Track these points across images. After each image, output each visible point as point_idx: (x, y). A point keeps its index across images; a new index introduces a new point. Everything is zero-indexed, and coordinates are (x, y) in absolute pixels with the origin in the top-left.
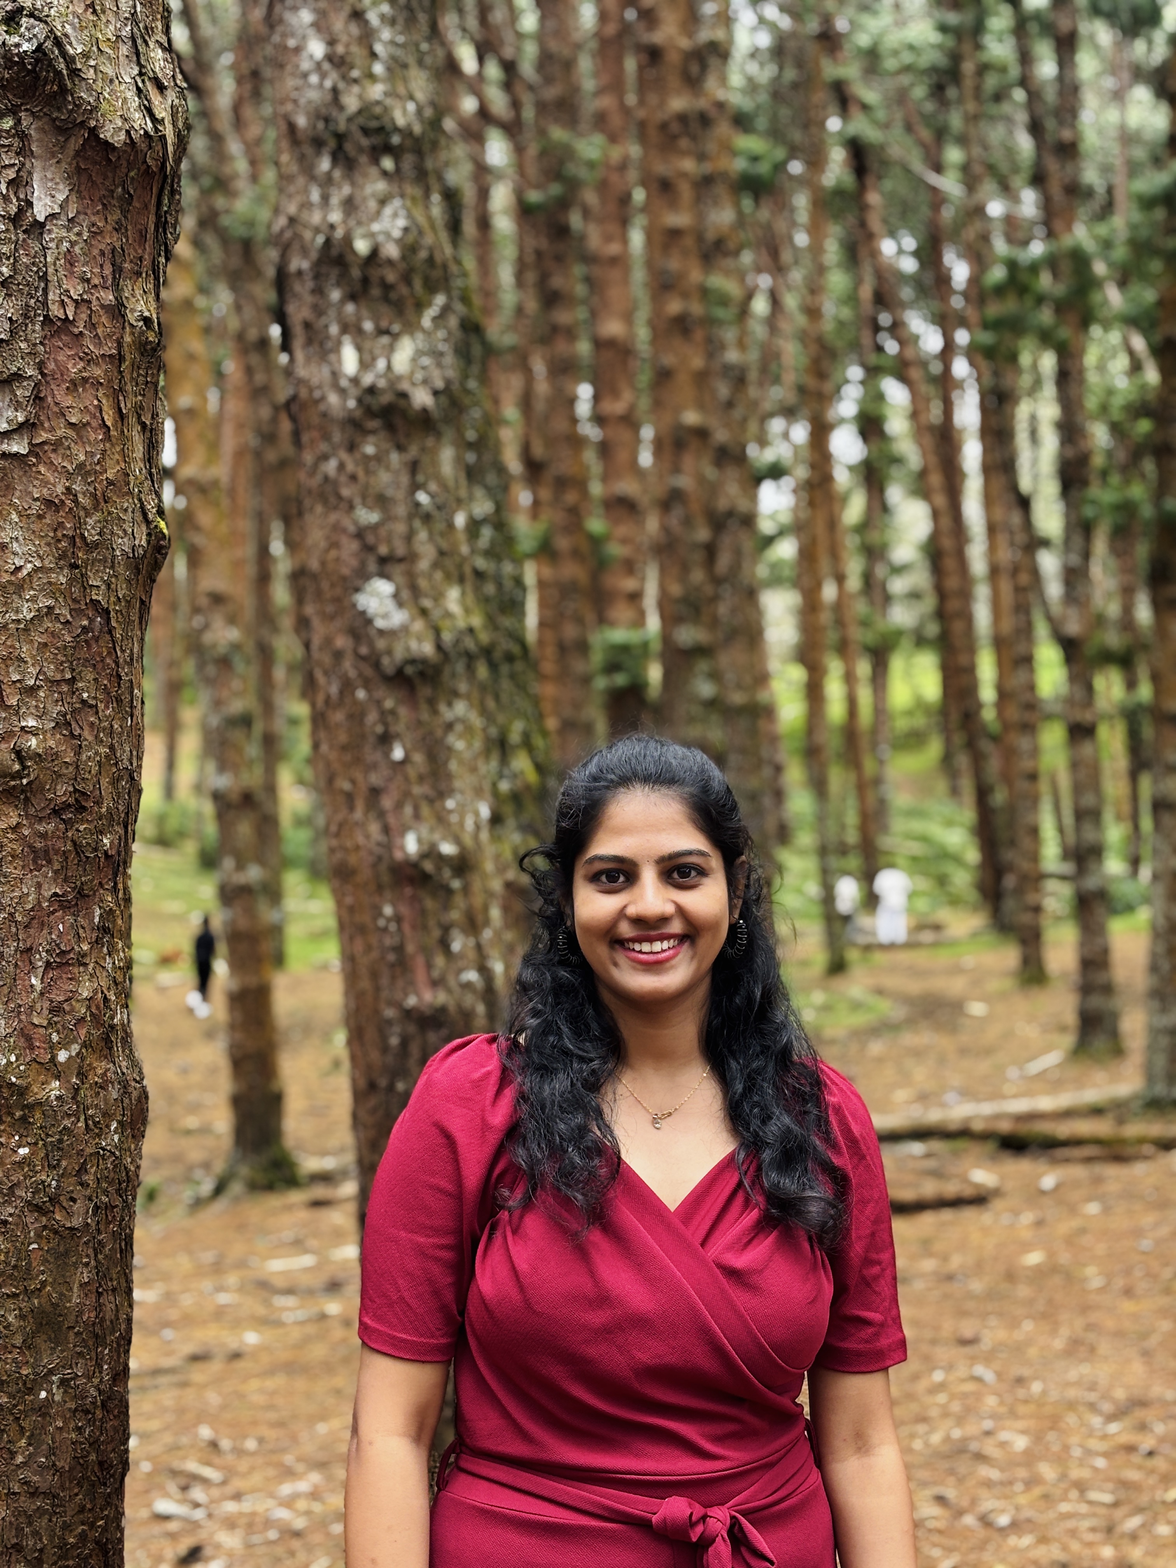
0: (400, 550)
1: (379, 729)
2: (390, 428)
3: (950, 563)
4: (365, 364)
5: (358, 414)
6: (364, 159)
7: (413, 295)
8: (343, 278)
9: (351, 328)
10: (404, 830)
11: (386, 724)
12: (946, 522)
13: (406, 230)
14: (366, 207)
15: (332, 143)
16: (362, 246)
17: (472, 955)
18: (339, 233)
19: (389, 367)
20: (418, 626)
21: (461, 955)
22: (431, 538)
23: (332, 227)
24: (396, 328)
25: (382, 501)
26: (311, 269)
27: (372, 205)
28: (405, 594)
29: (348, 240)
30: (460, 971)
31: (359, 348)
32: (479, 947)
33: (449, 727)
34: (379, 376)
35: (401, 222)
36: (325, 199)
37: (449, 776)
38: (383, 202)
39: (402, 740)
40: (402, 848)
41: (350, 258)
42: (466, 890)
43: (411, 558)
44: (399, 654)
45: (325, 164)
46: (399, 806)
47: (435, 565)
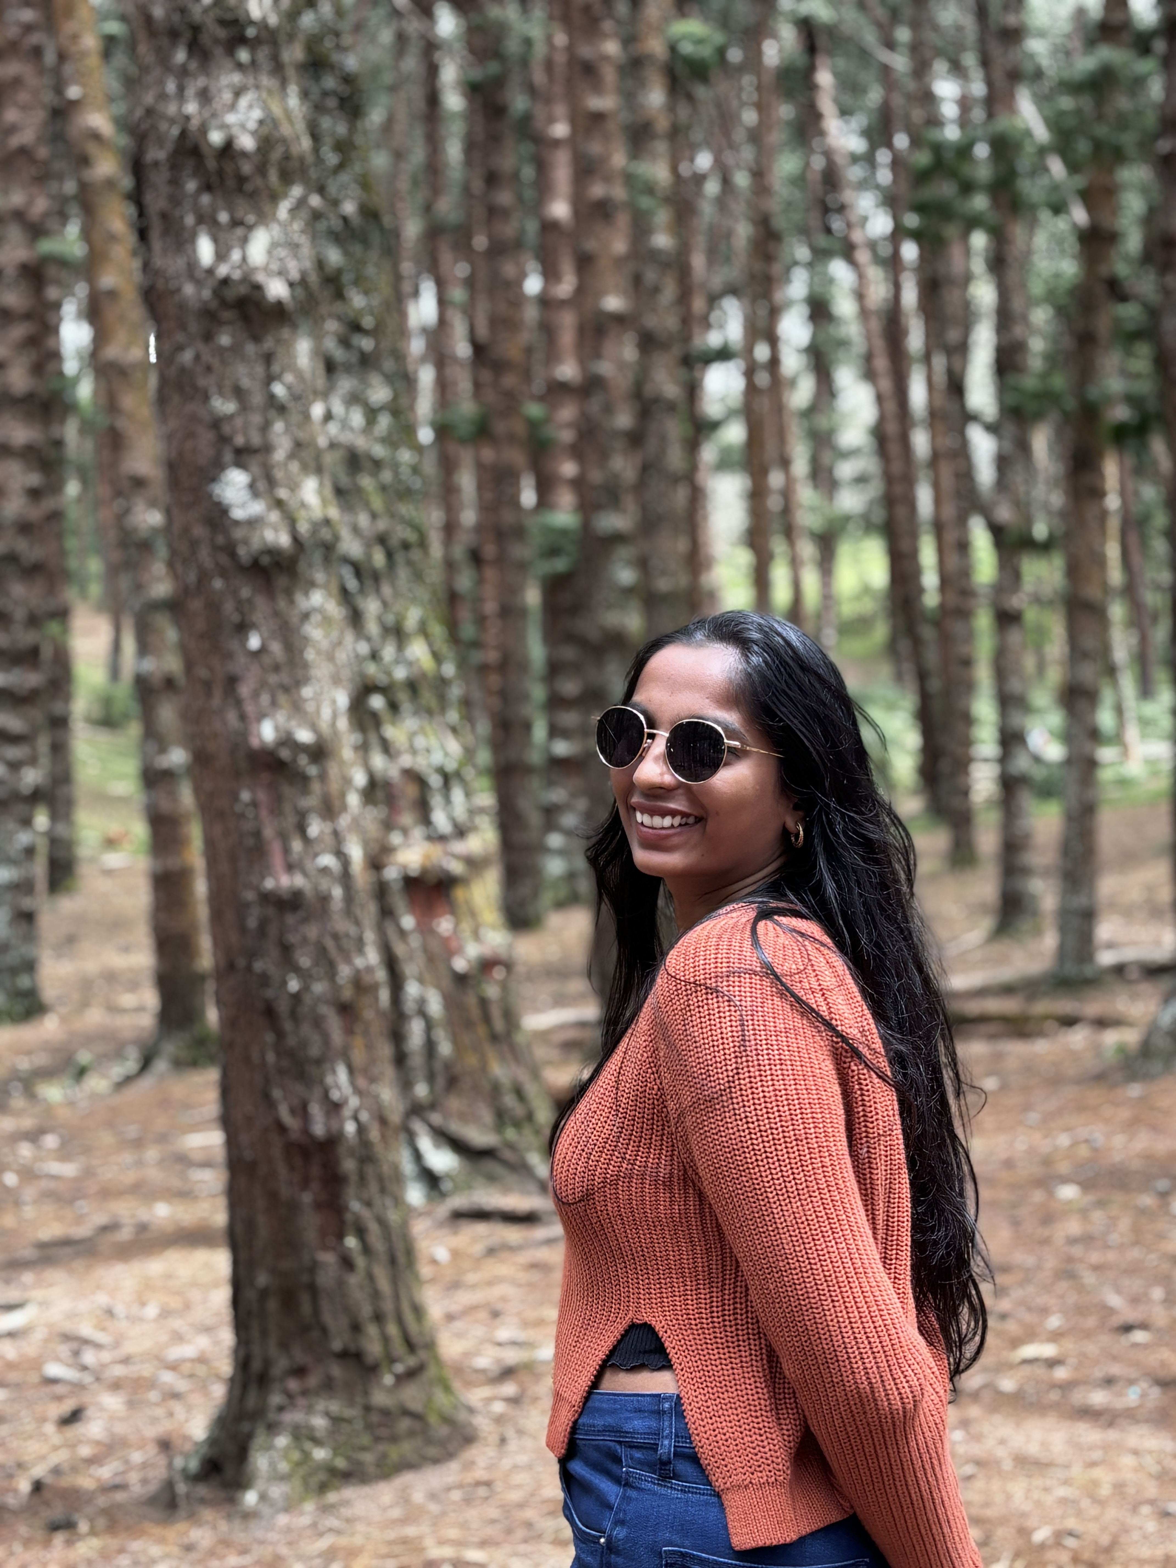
0: (256, 440)
1: (235, 618)
2: (246, 318)
3: (894, 449)
4: (221, 255)
5: (214, 305)
6: (218, 51)
7: (268, 187)
8: (199, 168)
9: (208, 220)
10: (261, 716)
11: (242, 614)
12: (891, 406)
13: (261, 122)
14: (221, 98)
15: (187, 35)
16: (216, 137)
17: (329, 840)
18: (195, 123)
19: (244, 259)
20: (274, 516)
21: (318, 840)
22: (287, 430)
23: (187, 118)
24: (251, 218)
25: (239, 393)
26: (168, 160)
27: (227, 96)
28: (261, 485)
29: (204, 130)
30: (316, 855)
31: (215, 240)
32: (336, 833)
33: (306, 616)
34: (233, 268)
35: (257, 114)
36: (181, 89)
37: (306, 666)
38: (238, 93)
39: (259, 631)
40: (259, 736)
41: (205, 150)
42: (323, 777)
43: (267, 448)
44: (256, 544)
45: (180, 56)
46: (256, 694)
47: (292, 456)
